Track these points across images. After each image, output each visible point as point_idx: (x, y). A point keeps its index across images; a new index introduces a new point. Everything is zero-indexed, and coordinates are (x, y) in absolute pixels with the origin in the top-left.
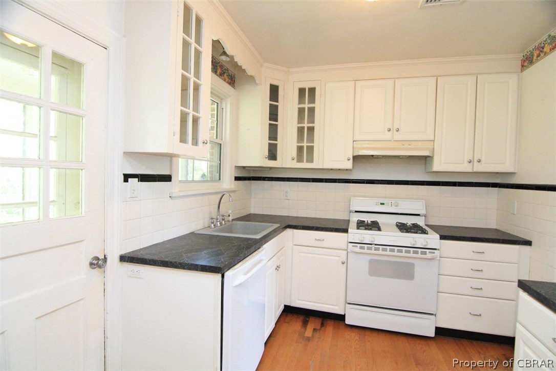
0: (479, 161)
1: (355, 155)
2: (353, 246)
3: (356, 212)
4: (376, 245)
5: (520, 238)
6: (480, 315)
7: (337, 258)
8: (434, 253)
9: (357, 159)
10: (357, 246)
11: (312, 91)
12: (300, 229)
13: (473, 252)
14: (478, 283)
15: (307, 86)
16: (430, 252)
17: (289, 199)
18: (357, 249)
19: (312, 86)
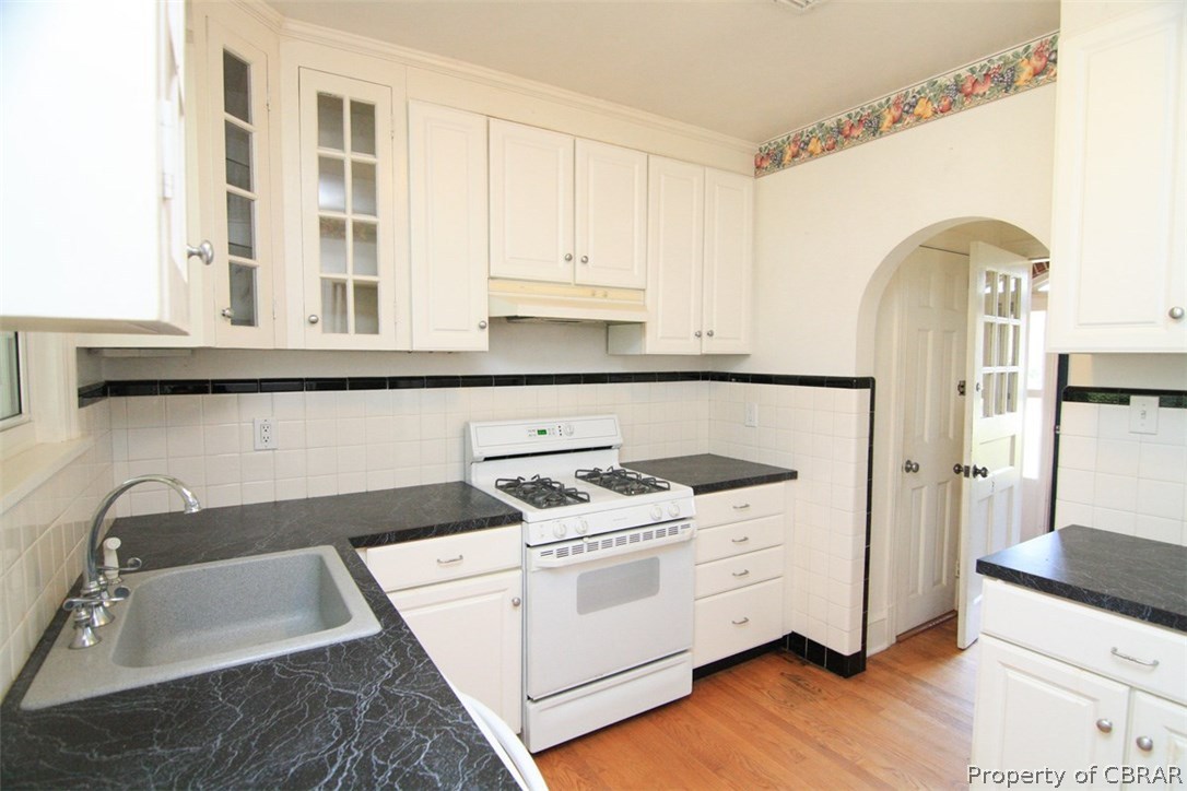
0: (710, 334)
1: (493, 315)
2: (543, 554)
3: (487, 459)
4: (589, 537)
5: (779, 469)
6: (746, 620)
7: (498, 596)
8: (688, 526)
9: (502, 325)
10: (550, 553)
11: (364, 114)
12: (390, 542)
13: (735, 507)
14: (739, 563)
15: (348, 92)
16: (683, 527)
17: (274, 449)
18: (552, 561)
19: (364, 96)
